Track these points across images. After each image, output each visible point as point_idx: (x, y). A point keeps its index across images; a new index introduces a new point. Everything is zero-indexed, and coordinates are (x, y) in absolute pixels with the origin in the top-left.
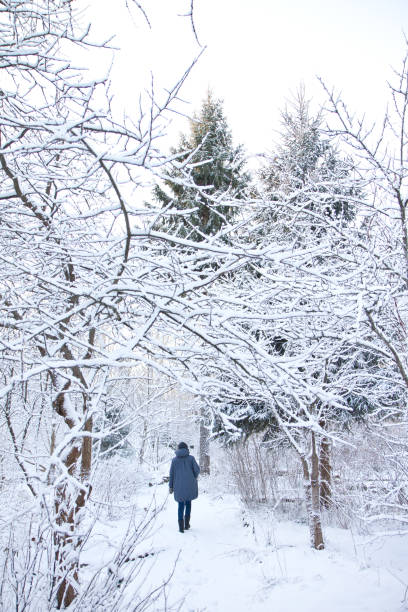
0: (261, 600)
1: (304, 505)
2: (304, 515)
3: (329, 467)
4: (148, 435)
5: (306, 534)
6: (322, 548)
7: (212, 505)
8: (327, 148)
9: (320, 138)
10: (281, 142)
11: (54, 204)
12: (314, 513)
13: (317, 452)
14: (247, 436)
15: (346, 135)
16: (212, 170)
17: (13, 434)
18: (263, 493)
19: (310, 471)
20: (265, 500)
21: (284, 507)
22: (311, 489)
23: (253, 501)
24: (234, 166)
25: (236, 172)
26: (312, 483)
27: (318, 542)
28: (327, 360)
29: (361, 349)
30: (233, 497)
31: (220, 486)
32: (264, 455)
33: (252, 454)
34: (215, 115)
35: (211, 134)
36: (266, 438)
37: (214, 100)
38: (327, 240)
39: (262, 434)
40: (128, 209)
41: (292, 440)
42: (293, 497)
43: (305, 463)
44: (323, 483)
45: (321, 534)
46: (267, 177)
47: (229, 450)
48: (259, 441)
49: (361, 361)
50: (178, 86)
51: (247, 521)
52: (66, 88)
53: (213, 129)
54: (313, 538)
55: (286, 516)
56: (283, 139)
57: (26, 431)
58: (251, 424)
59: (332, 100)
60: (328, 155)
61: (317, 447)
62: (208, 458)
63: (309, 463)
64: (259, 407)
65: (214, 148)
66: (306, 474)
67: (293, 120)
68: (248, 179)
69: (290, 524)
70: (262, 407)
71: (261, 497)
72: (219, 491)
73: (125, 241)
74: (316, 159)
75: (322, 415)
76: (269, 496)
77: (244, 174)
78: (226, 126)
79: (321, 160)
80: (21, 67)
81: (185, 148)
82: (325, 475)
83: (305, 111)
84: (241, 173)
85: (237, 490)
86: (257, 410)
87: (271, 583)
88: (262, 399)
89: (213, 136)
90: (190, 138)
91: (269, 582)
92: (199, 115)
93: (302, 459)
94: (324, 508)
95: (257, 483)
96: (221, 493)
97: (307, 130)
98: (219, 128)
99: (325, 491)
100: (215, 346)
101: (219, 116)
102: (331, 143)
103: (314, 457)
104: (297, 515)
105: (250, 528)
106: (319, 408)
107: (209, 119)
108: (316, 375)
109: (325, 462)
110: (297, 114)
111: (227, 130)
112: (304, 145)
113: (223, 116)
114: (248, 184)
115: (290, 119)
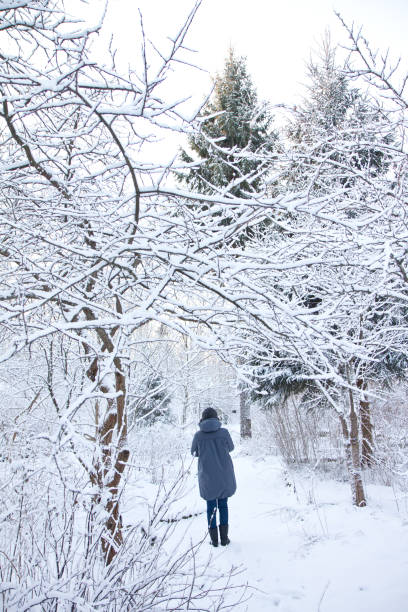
0: (303, 556)
1: (345, 463)
2: (345, 473)
3: (370, 426)
4: (190, 402)
5: (347, 492)
6: (364, 505)
7: (254, 466)
8: (356, 97)
9: (348, 88)
10: (308, 96)
11: (69, 171)
12: (354, 471)
13: (355, 410)
14: (286, 398)
15: (368, 75)
16: (238, 131)
17: (56, 405)
18: (305, 454)
19: (349, 430)
20: (306, 461)
21: (325, 467)
22: (351, 448)
23: (295, 462)
24: (260, 125)
25: (263, 131)
26: (352, 441)
27: (360, 499)
28: (361, 316)
29: (398, 305)
30: (275, 459)
31: (262, 449)
32: (304, 416)
33: (291, 415)
34: (239, 72)
35: (235, 94)
36: (305, 399)
37: (237, 57)
38: (355, 192)
39: (301, 395)
40: (133, 165)
41: (330, 399)
42: (335, 457)
43: (344, 422)
44: (364, 442)
45: (362, 491)
46: (294, 134)
47: (269, 412)
48: (298, 402)
49: (400, 317)
50: (182, 33)
51: (290, 481)
52: (60, 41)
53: (237, 88)
54: (354, 495)
55: (328, 474)
56: (310, 92)
57: (68, 402)
58: (289, 385)
59: (352, 37)
60: (357, 105)
61: (355, 406)
62: (249, 421)
63: (348, 421)
64: (296, 368)
65: (239, 108)
66: (345, 432)
67: (319, 70)
68: (276, 137)
69: (332, 482)
70: (300, 368)
71: (303, 457)
72: (262, 452)
73: (134, 199)
74: (345, 110)
75: (360, 373)
76: (311, 456)
77: (272, 133)
78: (250, 84)
79: (350, 111)
80: (19, 27)
81: (209, 110)
82: (366, 434)
83: (331, 59)
84: (268, 133)
85: (279, 451)
86: (294, 372)
87: (313, 540)
88: (298, 360)
89: (237, 96)
90: (214, 100)
91: (310, 539)
92: (222, 75)
93: (341, 418)
94: (366, 466)
95: (299, 445)
96: (263, 455)
97: (335, 80)
98: (243, 87)
99: (366, 449)
100: (234, 302)
101: (243, 74)
102: (360, 92)
103: (353, 415)
104: (339, 474)
105: (292, 488)
106: (356, 366)
107: (233, 78)
108: (351, 333)
109: (366, 421)
110: (323, 64)
111: (252, 88)
112: (331, 96)
113: (247, 73)
114: (276, 143)
115: (316, 70)
